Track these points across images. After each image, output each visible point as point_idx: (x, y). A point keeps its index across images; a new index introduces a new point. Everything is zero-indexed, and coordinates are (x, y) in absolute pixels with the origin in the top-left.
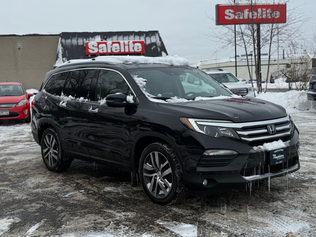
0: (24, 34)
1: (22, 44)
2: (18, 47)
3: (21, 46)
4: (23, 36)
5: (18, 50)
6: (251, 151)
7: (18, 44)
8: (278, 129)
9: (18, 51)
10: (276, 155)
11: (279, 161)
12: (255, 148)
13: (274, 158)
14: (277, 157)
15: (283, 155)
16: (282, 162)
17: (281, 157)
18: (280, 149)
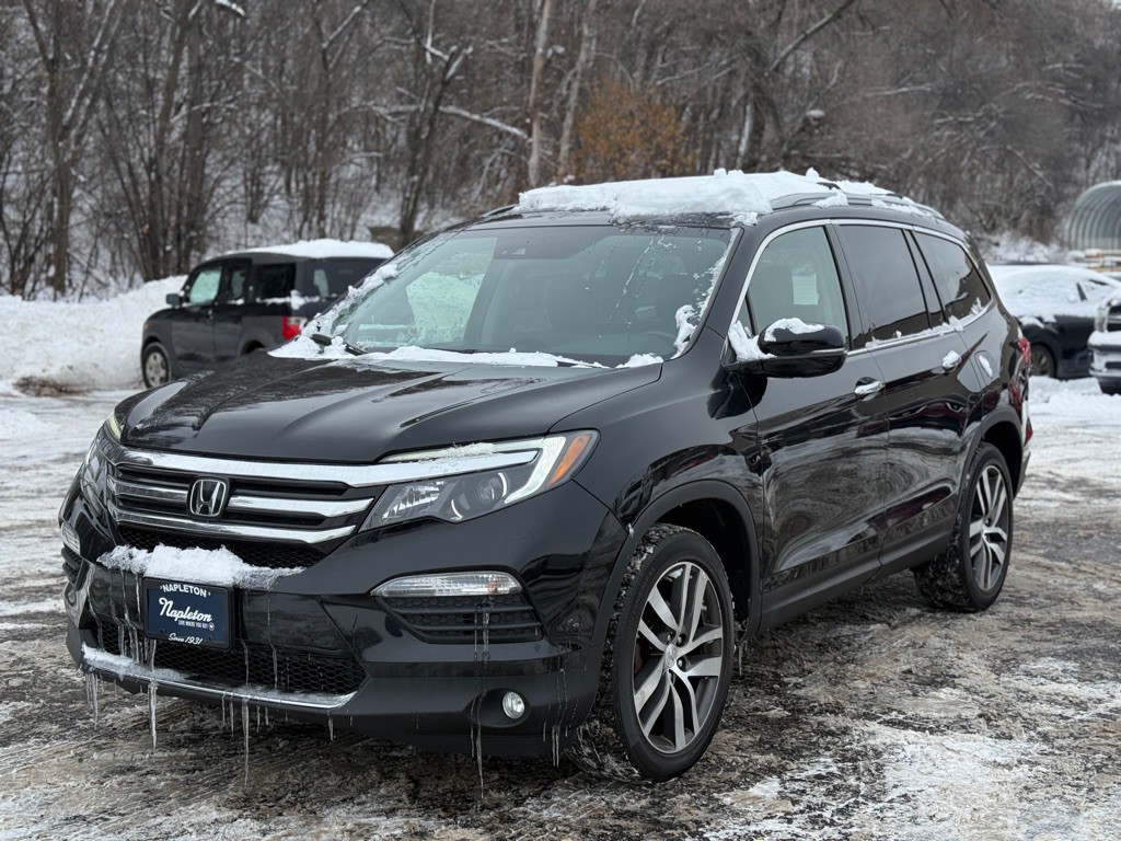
10: (171, 603)
11: (185, 631)
13: (162, 614)
14: (176, 615)
15: (206, 616)
16: (199, 641)
17: (196, 621)
18: (191, 587)
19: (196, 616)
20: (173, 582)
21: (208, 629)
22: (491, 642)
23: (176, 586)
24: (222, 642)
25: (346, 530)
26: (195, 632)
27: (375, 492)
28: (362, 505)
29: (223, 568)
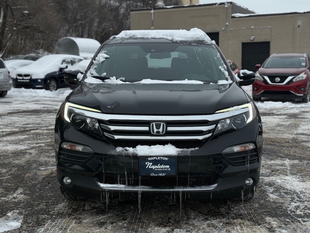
0: (306, 11)
1: (302, 22)
2: (298, 25)
3: (301, 24)
4: (304, 13)
5: (297, 27)
6: (112, 152)
7: (298, 22)
8: (170, 129)
9: (298, 29)
10: (151, 163)
12: (119, 149)
13: (147, 167)
14: (153, 167)
15: (167, 166)
16: (164, 174)
17: (162, 168)
18: (161, 158)
19: (163, 166)
20: (153, 157)
21: (168, 170)
22: (250, 163)
23: (154, 158)
24: (174, 173)
25: (210, 135)
26: (162, 172)
27: (216, 122)
28: (213, 126)
29: (171, 150)
